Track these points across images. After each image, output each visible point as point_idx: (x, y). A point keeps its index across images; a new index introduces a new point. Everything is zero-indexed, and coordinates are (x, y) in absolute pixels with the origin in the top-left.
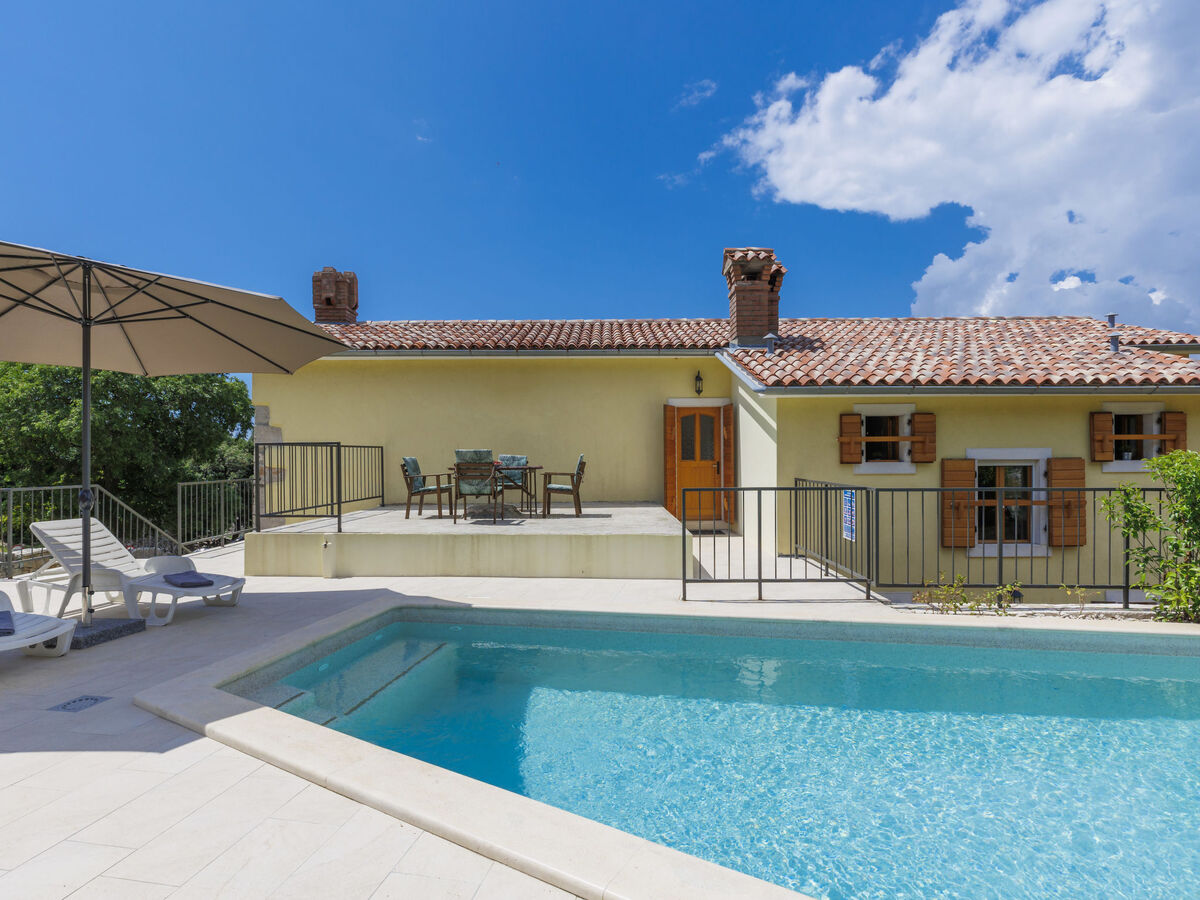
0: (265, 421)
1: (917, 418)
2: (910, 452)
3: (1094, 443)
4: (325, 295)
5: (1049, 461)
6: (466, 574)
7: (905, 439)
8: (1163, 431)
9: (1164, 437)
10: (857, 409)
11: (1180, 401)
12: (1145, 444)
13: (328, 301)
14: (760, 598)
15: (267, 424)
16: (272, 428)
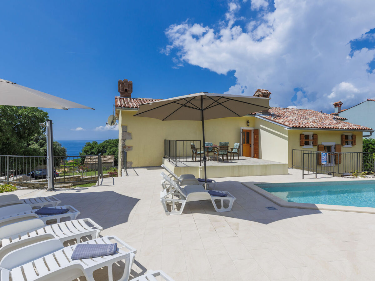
0: (126, 131)
1: (315, 135)
2: (313, 143)
3: (342, 141)
4: (125, 88)
5: (335, 145)
6: (237, 176)
7: (311, 140)
8: (352, 139)
9: (352, 140)
10: (303, 133)
11: (355, 133)
12: (348, 142)
13: (126, 90)
14: (316, 178)
15: (126, 132)
16: (128, 133)
